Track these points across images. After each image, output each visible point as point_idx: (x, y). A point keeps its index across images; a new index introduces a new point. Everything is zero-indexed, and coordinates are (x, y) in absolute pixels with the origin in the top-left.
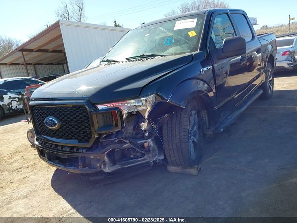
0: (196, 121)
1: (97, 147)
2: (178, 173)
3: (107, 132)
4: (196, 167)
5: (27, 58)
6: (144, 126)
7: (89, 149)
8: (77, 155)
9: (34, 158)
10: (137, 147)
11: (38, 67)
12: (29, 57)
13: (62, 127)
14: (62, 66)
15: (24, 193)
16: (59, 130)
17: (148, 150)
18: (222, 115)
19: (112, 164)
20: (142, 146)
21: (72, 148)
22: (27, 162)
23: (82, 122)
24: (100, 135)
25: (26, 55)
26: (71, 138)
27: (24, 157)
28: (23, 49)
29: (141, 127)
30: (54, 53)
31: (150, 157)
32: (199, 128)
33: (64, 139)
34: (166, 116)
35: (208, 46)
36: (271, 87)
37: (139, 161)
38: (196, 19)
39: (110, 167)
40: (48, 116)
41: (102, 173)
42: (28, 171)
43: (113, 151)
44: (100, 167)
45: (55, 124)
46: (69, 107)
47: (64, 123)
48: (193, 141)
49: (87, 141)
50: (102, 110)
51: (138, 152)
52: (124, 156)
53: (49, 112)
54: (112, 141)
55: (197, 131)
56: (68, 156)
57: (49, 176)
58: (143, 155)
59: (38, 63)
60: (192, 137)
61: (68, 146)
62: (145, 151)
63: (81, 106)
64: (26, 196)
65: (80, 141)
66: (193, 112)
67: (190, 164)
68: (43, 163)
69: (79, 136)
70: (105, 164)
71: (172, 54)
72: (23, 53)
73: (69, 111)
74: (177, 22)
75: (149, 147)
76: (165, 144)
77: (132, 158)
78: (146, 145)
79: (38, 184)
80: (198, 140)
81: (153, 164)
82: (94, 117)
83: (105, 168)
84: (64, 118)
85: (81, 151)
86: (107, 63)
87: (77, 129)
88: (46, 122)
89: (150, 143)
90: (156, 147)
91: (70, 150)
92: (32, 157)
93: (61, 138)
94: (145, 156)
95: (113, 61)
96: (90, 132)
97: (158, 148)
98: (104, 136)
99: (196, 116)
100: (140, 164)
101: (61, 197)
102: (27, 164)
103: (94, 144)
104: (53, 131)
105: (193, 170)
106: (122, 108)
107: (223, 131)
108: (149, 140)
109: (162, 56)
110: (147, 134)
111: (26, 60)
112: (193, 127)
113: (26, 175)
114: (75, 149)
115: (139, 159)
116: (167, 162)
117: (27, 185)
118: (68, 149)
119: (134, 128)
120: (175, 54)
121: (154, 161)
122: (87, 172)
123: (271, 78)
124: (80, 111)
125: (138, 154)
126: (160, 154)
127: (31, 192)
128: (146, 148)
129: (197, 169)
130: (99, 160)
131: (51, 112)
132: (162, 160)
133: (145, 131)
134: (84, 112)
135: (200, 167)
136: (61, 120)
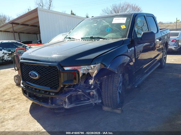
0: (122, 80)
1: (62, 93)
2: (109, 112)
3: (69, 84)
4: (120, 109)
5: (15, 28)
6: (91, 82)
7: (56, 94)
8: (48, 96)
9: (18, 94)
10: (86, 94)
11: (21, 35)
12: (16, 28)
13: (41, 78)
14: (36, 35)
15: (12, 117)
16: (38, 80)
17: (93, 97)
18: (137, 77)
19: (70, 104)
20: (89, 94)
21: (46, 92)
22: (14, 96)
23: (54, 76)
24: (64, 86)
25: (15, 26)
26: (46, 86)
27: (12, 92)
28: (13, 23)
29: (89, 82)
30: (32, 27)
31: (93, 101)
32: (123, 84)
33: (41, 85)
34: (105, 77)
35: (133, 35)
36: (165, 61)
37: (86, 103)
38: (126, 18)
39: (68, 105)
40: (32, 70)
41: (63, 108)
42: (14, 102)
43: (71, 96)
44: (62, 105)
45: (36, 76)
46: (46, 67)
47: (42, 76)
48: (119, 92)
49: (56, 88)
50: (67, 70)
51: (86, 97)
52: (77, 99)
53: (33, 68)
54: (71, 90)
55: (121, 86)
56: (42, 96)
57: (27, 106)
58: (89, 99)
59: (21, 32)
60: (119, 90)
61: (43, 90)
62: (91, 97)
63: (54, 67)
64: (13, 119)
65: (51, 88)
66: (121, 75)
67: (117, 106)
68: (24, 98)
69: (51, 85)
70: (66, 103)
71: (111, 39)
72: (13, 25)
73: (46, 69)
74: (114, 19)
75: (93, 95)
76: (103, 94)
77: (82, 101)
78: (91, 93)
79: (21, 111)
80: (121, 91)
81: (94, 105)
82: (62, 74)
83: (65, 106)
84: (42, 73)
85: (52, 94)
86: (69, 39)
87: (50, 80)
88: (30, 74)
89: (94, 92)
90: (97, 95)
91: (44, 92)
92: (16, 93)
93: (39, 84)
94: (90, 100)
95: (73, 38)
96: (59, 83)
97: (98, 96)
98: (67, 86)
99: (122, 77)
100: (87, 104)
101: (36, 121)
102: (14, 97)
103: (60, 91)
104: (34, 80)
105: (118, 110)
106: (79, 70)
107: (137, 87)
108: (93, 90)
109: (104, 39)
110: (92, 87)
111: (14, 29)
112: (119, 84)
113: (13, 104)
114: (47, 93)
115: (86, 102)
116: (103, 104)
117: (14, 111)
118: (43, 92)
119: (85, 82)
120: (113, 38)
121: (95, 103)
122: (54, 107)
123: (165, 56)
124: (54, 69)
125: (86, 98)
126: (99, 99)
127: (17, 116)
128: (91, 95)
129: (121, 110)
130: (62, 100)
131: (34, 68)
132: (100, 103)
133: (92, 85)
134: (56, 71)
135: (122, 109)
136: (40, 74)
